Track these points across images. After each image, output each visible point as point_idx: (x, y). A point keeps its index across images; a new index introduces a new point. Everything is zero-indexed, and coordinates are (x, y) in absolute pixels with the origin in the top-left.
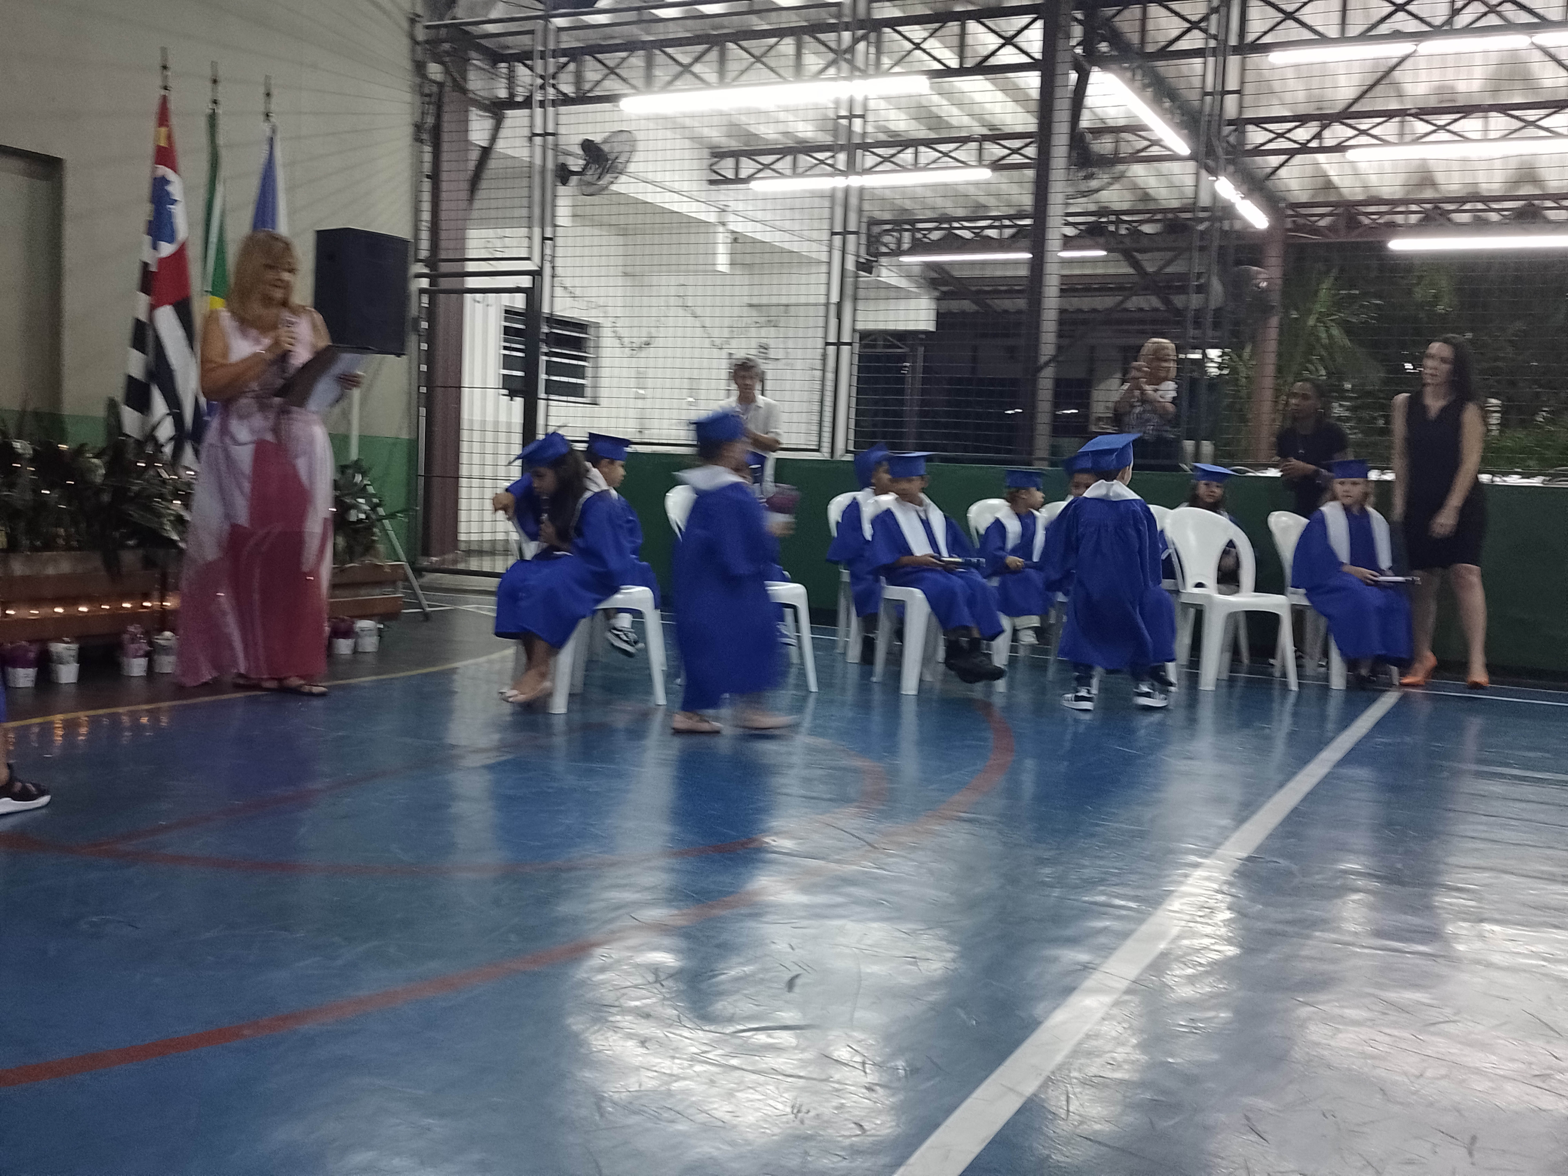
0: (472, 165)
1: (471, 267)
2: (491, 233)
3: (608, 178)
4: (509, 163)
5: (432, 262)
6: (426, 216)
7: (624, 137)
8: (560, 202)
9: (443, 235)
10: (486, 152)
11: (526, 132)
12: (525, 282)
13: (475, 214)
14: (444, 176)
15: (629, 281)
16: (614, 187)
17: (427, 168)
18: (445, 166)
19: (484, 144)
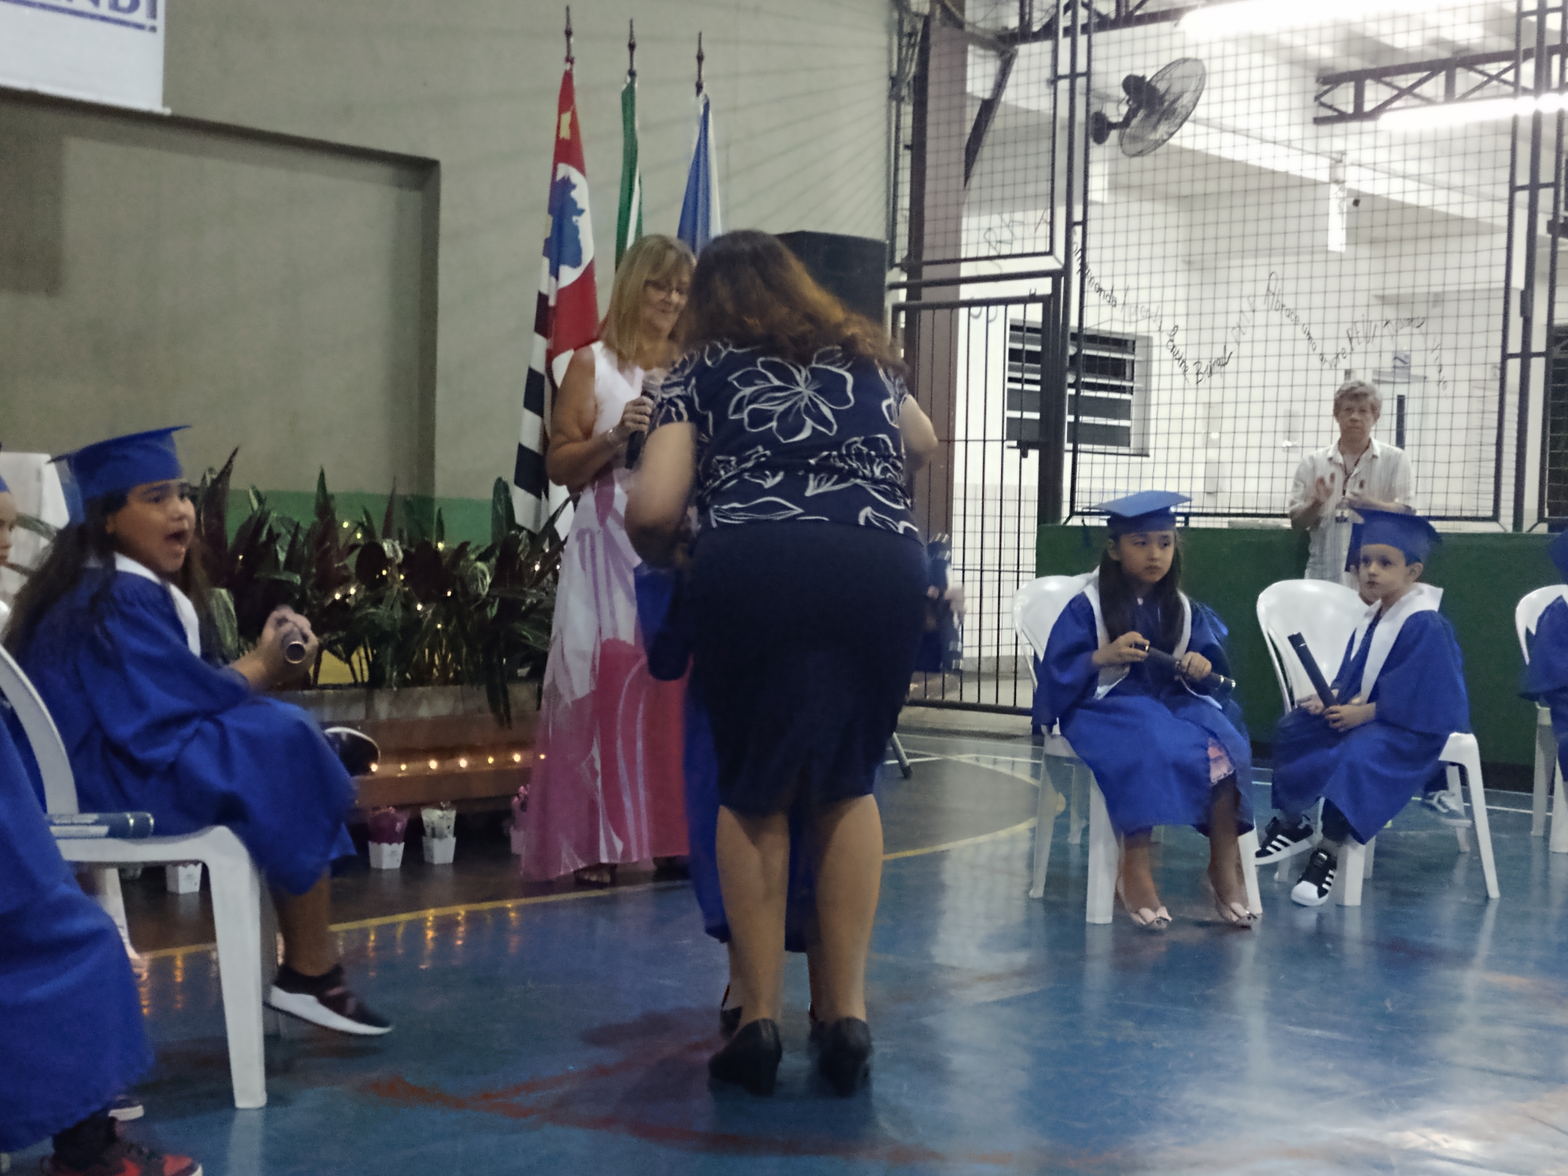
0: (968, 128)
1: (966, 270)
2: (996, 219)
3: (1163, 129)
4: (1022, 120)
5: (912, 266)
6: (905, 202)
7: (1188, 68)
8: (1094, 169)
9: (928, 228)
10: (988, 107)
11: (1047, 73)
12: (1044, 286)
13: (973, 195)
14: (931, 145)
15: (1196, 277)
16: (1174, 141)
17: (907, 135)
18: (931, 131)
19: (987, 95)
